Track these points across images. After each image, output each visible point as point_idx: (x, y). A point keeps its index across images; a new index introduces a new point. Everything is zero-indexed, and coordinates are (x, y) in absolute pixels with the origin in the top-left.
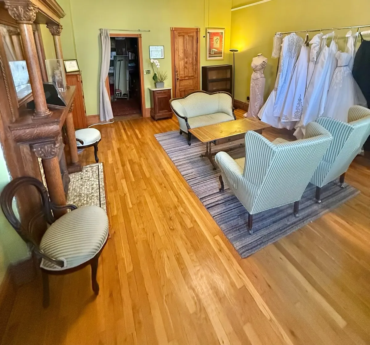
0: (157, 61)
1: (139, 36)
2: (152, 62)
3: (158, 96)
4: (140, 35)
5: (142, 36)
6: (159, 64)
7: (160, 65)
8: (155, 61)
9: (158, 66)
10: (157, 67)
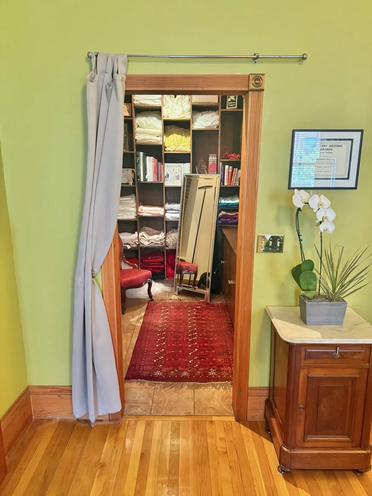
0: (326, 202)
1: (252, 82)
2: (301, 205)
3: (309, 367)
4: (258, 78)
5: (266, 84)
6: (331, 215)
7: (334, 222)
8: (315, 200)
9: (328, 227)
10: (322, 227)
